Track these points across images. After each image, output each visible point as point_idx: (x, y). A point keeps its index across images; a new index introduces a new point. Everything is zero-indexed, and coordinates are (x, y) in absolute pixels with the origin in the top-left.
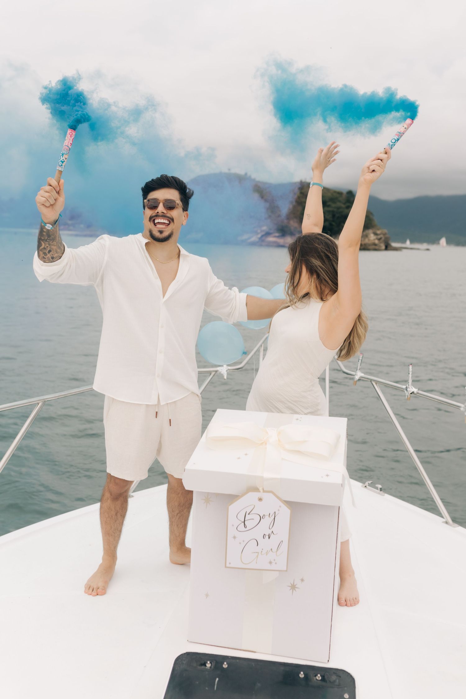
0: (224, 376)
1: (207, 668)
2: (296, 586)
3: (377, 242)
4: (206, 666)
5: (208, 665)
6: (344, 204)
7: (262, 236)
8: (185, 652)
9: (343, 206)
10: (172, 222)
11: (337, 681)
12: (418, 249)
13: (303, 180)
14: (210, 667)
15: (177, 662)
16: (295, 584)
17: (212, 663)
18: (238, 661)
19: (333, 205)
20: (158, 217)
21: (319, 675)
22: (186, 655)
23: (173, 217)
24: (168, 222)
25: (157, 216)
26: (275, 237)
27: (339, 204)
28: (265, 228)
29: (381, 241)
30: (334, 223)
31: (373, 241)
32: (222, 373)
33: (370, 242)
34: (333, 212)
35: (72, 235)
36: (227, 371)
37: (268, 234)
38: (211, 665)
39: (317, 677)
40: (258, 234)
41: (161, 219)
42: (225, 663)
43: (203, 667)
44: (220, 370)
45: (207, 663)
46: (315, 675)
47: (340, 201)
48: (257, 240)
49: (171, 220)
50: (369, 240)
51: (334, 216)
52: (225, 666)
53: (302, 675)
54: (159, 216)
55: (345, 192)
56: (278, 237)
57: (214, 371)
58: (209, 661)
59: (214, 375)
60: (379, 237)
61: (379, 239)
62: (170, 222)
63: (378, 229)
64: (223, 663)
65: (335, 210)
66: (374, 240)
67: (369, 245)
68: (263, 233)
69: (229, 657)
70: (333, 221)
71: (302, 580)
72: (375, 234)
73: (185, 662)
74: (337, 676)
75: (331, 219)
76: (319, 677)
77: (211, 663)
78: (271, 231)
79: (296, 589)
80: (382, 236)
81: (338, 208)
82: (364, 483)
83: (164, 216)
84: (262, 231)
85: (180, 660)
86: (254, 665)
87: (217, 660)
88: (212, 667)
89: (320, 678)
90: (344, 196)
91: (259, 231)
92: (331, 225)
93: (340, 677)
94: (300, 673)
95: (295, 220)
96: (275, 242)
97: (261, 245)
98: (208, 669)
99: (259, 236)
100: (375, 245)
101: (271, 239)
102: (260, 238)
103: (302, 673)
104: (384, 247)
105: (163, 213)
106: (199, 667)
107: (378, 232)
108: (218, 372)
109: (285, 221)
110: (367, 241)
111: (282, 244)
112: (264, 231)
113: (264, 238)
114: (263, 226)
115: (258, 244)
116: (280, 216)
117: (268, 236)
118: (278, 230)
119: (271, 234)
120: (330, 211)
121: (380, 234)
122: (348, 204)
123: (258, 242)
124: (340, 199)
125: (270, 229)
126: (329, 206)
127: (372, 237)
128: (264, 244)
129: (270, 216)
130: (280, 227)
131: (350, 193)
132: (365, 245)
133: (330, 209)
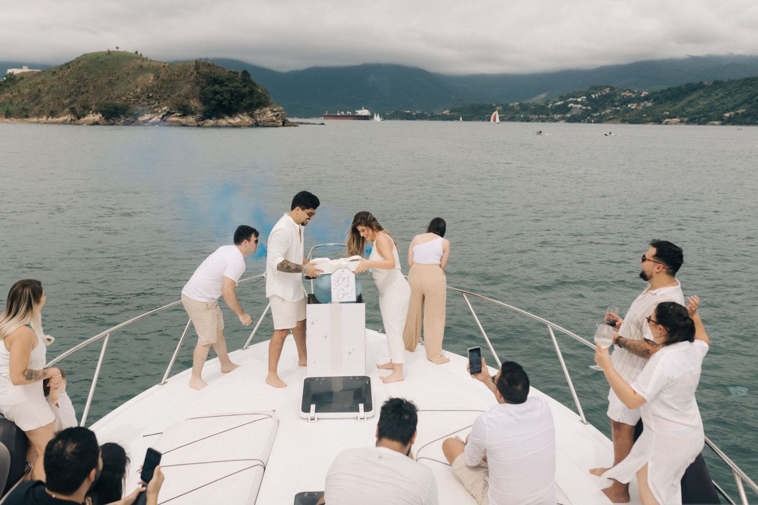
3: (274, 118)
6: (241, 83)
7: (163, 116)
9: (241, 85)
12: (313, 124)
19: (231, 85)
26: (177, 116)
27: (236, 84)
28: (165, 108)
29: (278, 117)
30: (233, 102)
31: (271, 118)
33: (268, 119)
34: (231, 91)
37: (169, 114)
40: (159, 114)
47: (236, 81)
48: (160, 120)
50: (267, 117)
51: (232, 95)
55: (240, 71)
56: (179, 116)
60: (276, 114)
61: (277, 116)
63: (274, 107)
65: (232, 89)
66: (272, 116)
67: (268, 122)
68: (165, 113)
70: (232, 100)
72: (272, 111)
75: (230, 98)
78: (172, 111)
80: (279, 113)
81: (236, 88)
84: (162, 111)
90: (240, 75)
91: (160, 111)
92: (230, 103)
95: (195, 100)
96: (177, 122)
97: (164, 125)
99: (161, 116)
100: (274, 121)
101: (173, 119)
102: (162, 118)
104: (281, 124)
107: (275, 110)
109: (186, 101)
110: (265, 118)
111: (184, 123)
112: (165, 111)
113: (165, 118)
114: (164, 106)
115: (161, 124)
116: (179, 96)
117: (169, 116)
118: (180, 110)
119: (173, 113)
120: (228, 90)
121: (277, 111)
122: (245, 83)
123: (160, 122)
124: (236, 78)
125: (170, 109)
126: (226, 86)
127: (270, 114)
128: (166, 124)
129: (169, 96)
130: (181, 107)
131: (245, 73)
132: (264, 121)
133: (228, 88)
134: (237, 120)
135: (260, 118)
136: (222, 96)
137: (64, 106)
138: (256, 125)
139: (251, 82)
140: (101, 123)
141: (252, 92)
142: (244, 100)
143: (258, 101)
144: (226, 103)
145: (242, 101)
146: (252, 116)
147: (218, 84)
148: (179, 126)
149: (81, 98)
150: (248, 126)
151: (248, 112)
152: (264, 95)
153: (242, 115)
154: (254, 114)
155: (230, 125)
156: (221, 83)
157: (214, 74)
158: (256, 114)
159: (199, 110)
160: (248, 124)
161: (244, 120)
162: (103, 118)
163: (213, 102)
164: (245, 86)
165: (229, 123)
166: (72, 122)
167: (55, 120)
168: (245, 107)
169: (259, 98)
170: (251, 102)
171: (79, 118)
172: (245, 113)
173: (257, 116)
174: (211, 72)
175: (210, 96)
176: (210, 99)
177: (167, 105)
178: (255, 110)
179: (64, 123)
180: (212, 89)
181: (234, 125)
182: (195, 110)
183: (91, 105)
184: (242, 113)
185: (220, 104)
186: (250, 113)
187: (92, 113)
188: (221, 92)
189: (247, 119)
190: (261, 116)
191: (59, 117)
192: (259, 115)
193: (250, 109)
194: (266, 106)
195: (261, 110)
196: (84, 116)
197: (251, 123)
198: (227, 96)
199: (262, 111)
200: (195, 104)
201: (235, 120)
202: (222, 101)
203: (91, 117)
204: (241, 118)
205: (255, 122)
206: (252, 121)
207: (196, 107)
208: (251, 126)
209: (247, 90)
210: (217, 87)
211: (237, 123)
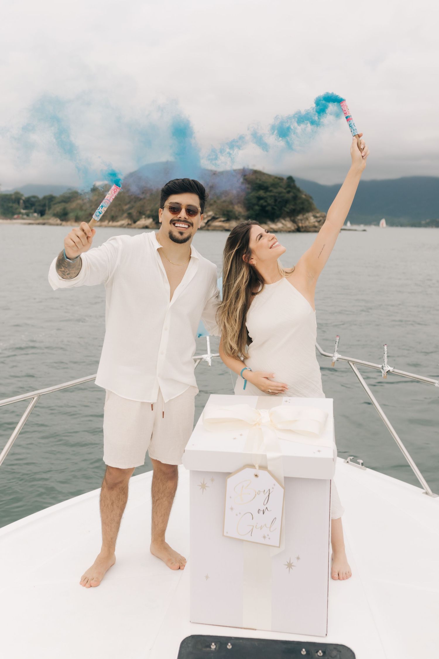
0: (208, 363)
1: (212, 649)
2: (293, 564)
3: (316, 224)
4: (211, 648)
5: (213, 647)
6: (285, 189)
7: (208, 221)
8: (190, 635)
9: (284, 191)
10: (191, 226)
11: (338, 656)
12: (356, 230)
13: (246, 167)
14: (215, 649)
15: (183, 645)
16: (291, 563)
17: (217, 645)
18: (241, 641)
19: (275, 190)
20: (179, 222)
21: (320, 651)
22: (191, 638)
23: (192, 222)
24: (187, 226)
25: (179, 220)
26: (220, 221)
27: (280, 189)
28: (211, 213)
29: (320, 223)
30: (275, 208)
31: (313, 224)
32: (207, 360)
33: (310, 224)
34: (275, 196)
35: (25, 224)
36: (211, 358)
37: (214, 219)
38: (216, 646)
39: (319, 654)
41: (182, 224)
42: (229, 644)
43: (208, 649)
44: (205, 358)
45: (212, 644)
46: (316, 651)
47: (281, 187)
48: (204, 225)
49: (191, 225)
50: (309, 223)
51: (276, 200)
52: (229, 646)
53: (304, 652)
54: (181, 221)
55: (285, 178)
56: (223, 221)
57: (199, 359)
58: (214, 643)
59: (199, 363)
60: (319, 219)
62: (189, 226)
63: (318, 213)
64: (228, 644)
65: (277, 195)
66: (314, 222)
67: (310, 227)
68: (209, 218)
69: (233, 638)
70: (275, 205)
71: (298, 558)
72: (315, 217)
73: (190, 645)
74: (338, 651)
75: (273, 204)
76: (320, 653)
77: (215, 644)
78: (217, 216)
79: (292, 567)
80: (321, 218)
81: (280, 193)
82: (346, 459)
83: (185, 221)
84: (208, 216)
85: (185, 643)
86: (257, 645)
87: (221, 641)
88: (217, 648)
89: (322, 654)
90: (285, 181)
91: (205, 216)
92: (273, 209)
93: (341, 652)
94: (302, 650)
95: (239, 205)
96: (220, 226)
97: (208, 230)
98: (213, 651)
99: (206, 221)
100: (315, 227)
101: (217, 223)
102: (206, 223)
103: (304, 650)
105: (185, 218)
106: (204, 649)
107: (318, 215)
108: (203, 360)
109: (231, 206)
110: (307, 224)
111: (227, 228)
112: (210, 216)
113: (210, 223)
114: (209, 211)
115: (205, 228)
116: (224, 202)
117: (214, 221)
118: (224, 215)
119: (217, 218)
120: (271, 196)
121: (319, 217)
122: (289, 189)
123: (204, 227)
124: (281, 184)
125: (216, 214)
126: (271, 191)
127: (312, 220)
128: (210, 228)
129: (215, 202)
130: (225, 212)
131: (290, 179)
132: (306, 227)
133: (272, 194)
134: (279, 225)
135: (302, 223)
136: (266, 201)
137: (123, 212)
138: (298, 230)
139: (295, 187)
140: (151, 227)
141: (295, 198)
142: (288, 206)
143: (301, 206)
144: (269, 208)
145: (285, 206)
146: (294, 222)
147: (263, 189)
148: (222, 231)
149: (138, 204)
150: (290, 232)
151: (290, 217)
152: (308, 201)
153: (285, 220)
154: (296, 220)
155: (271, 230)
156: (266, 189)
157: (260, 180)
158: (299, 220)
159: (243, 216)
160: (289, 230)
161: (285, 225)
162: (153, 223)
163: (257, 208)
164: (289, 192)
165: (271, 228)
166: (129, 226)
167: (115, 224)
168: (288, 213)
169: (303, 203)
170: (293, 207)
171: (135, 222)
172: (288, 219)
173: (300, 221)
174: (257, 179)
175: (254, 201)
176: (254, 205)
177: (213, 210)
178: (298, 215)
179: (122, 226)
180: (257, 195)
181: (276, 230)
182: (239, 215)
183: (147, 211)
184: (284, 218)
185: (263, 208)
186: (292, 218)
187: (145, 218)
188: (266, 198)
189: (289, 225)
190: (303, 222)
191: (118, 221)
192: (301, 220)
193: (292, 215)
194: (308, 211)
195: (303, 215)
196: (138, 220)
197: (293, 228)
198: (271, 201)
199: (305, 216)
200: (239, 209)
201: (276, 225)
202: (265, 206)
203: (143, 221)
204: (283, 224)
205: (296, 227)
206: (294, 227)
207: (240, 213)
208: (293, 231)
209: (290, 196)
210: (261, 193)
211: (279, 228)
